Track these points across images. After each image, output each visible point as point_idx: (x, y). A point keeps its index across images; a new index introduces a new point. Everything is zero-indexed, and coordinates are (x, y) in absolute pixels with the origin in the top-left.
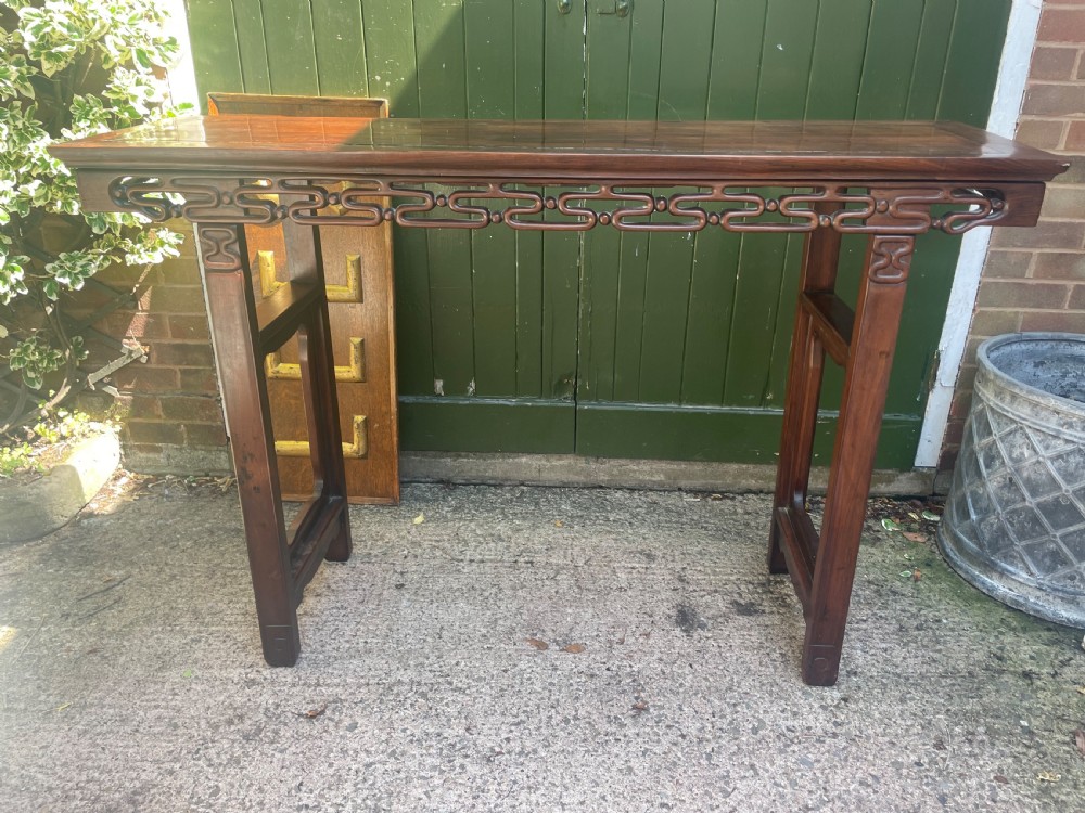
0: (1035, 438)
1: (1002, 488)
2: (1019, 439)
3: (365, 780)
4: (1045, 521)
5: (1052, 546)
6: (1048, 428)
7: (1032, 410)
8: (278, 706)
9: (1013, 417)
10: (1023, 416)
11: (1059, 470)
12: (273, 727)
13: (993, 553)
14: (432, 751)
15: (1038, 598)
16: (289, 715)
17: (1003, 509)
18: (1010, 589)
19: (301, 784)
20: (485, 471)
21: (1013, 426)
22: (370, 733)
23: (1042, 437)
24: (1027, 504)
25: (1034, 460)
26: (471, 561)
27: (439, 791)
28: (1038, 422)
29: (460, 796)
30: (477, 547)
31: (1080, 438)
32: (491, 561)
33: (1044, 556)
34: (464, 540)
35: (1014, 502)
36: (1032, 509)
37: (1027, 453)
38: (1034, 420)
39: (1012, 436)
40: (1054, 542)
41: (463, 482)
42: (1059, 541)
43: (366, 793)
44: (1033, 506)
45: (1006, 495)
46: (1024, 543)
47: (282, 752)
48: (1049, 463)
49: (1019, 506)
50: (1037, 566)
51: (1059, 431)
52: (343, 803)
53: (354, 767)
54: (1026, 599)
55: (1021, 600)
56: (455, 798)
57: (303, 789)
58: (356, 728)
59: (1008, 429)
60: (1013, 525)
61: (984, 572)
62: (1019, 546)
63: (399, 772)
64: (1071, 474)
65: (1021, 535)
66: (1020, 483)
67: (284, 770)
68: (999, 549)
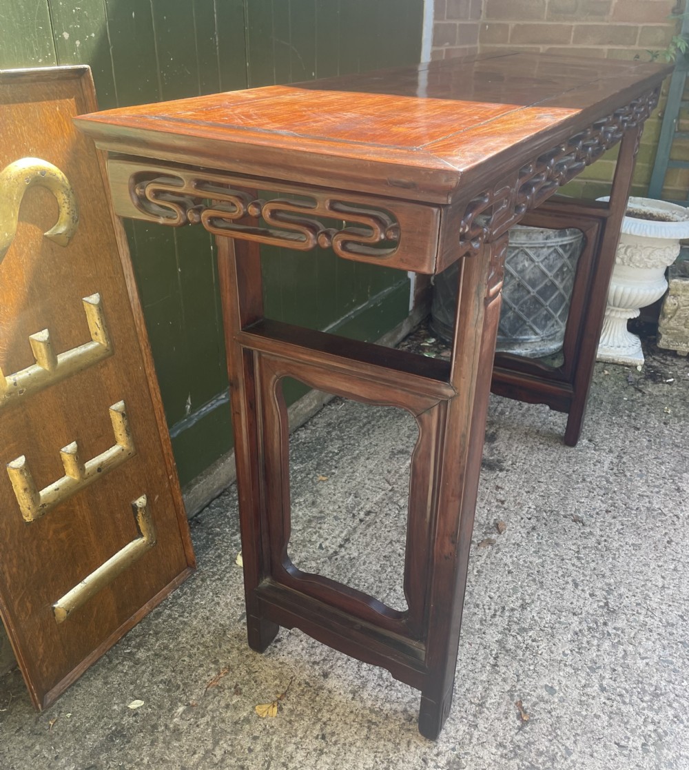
0: (531, 253)
1: (513, 293)
2: (521, 257)
3: (621, 695)
4: (541, 300)
5: (545, 313)
6: (539, 243)
7: (527, 236)
8: (501, 745)
9: (517, 245)
10: (523, 242)
11: (545, 266)
12: (533, 755)
13: (514, 333)
14: (595, 642)
15: (540, 346)
16: (518, 737)
17: (516, 304)
18: (527, 349)
19: (618, 744)
20: (213, 485)
21: (517, 251)
22: (562, 679)
23: (535, 250)
24: (532, 294)
25: (532, 266)
26: (341, 546)
27: (641, 651)
28: (533, 242)
29: (647, 639)
30: (320, 536)
31: (556, 242)
32: (350, 534)
33: (542, 320)
34: (303, 541)
35: (523, 297)
36: (534, 297)
37: (527, 264)
38: (530, 242)
39: (515, 258)
40: (547, 310)
41: (198, 511)
42: (548, 307)
43: (635, 697)
44: (535, 294)
45: (517, 295)
46: (531, 319)
47: (569, 752)
48: (540, 264)
49: (526, 298)
50: (539, 328)
51: (545, 243)
52: (643, 717)
53: (603, 700)
54: (536, 350)
55: (534, 352)
56: (650, 643)
57: (623, 743)
58: (552, 687)
59: (513, 254)
60: (523, 311)
61: (510, 348)
62: (529, 321)
63: (615, 670)
64: (551, 266)
65: (528, 315)
66: (526, 284)
67: (595, 754)
68: (517, 330)
